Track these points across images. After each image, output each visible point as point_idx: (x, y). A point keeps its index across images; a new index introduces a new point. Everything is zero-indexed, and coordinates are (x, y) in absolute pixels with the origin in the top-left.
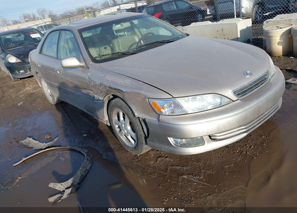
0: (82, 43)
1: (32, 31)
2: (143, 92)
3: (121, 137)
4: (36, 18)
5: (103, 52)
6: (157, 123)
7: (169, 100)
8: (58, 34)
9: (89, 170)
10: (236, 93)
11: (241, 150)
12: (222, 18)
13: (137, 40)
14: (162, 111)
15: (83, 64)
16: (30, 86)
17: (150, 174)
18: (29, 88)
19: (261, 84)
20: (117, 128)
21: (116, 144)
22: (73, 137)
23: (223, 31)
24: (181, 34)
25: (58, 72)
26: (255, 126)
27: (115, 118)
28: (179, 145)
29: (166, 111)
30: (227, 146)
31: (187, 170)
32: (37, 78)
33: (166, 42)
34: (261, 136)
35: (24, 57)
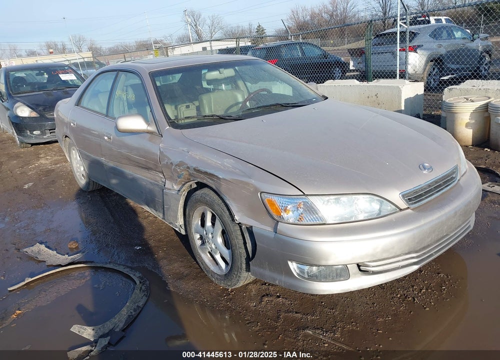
0: (155, 94)
1: (63, 70)
2: (253, 182)
3: (203, 255)
4: (67, 50)
5: (183, 113)
6: (272, 235)
7: (298, 198)
8: (114, 76)
9: (142, 308)
10: (407, 197)
11: (405, 294)
12: (376, 78)
13: (240, 99)
14: (282, 216)
15: (152, 128)
16: (47, 157)
17: (248, 324)
18: (46, 160)
19: (446, 187)
20: (198, 239)
21: (191, 267)
22: (116, 249)
23: (377, 97)
24: (315, 96)
25: (106, 138)
26: (432, 255)
27: (196, 222)
28: (306, 276)
29: (290, 216)
30: (381, 286)
31: (312, 321)
32: (64, 145)
33: (290, 105)
34: (439, 273)
35: (44, 110)
